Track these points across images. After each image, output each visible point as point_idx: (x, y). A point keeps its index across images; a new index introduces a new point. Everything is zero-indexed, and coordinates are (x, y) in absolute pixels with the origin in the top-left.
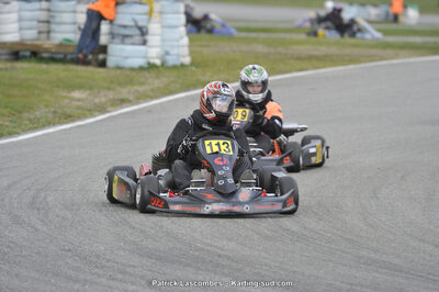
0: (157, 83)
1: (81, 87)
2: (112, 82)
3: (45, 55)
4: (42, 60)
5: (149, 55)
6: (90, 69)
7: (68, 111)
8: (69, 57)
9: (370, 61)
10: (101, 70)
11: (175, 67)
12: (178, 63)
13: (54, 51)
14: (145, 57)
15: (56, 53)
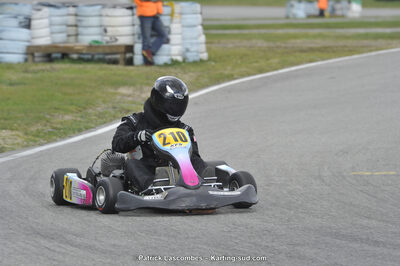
5: (172, 52)
8: (96, 57)
11: (195, 63)
12: (197, 59)
13: (84, 52)
14: (168, 55)
15: (86, 54)
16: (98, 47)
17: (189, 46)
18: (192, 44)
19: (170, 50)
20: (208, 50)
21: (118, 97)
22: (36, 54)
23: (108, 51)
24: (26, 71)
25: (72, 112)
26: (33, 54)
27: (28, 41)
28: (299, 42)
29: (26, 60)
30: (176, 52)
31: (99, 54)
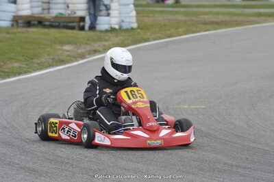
0: (117, 40)
1: (69, 43)
2: (88, 40)
3: (47, 23)
4: (45, 26)
5: (111, 23)
6: (75, 31)
7: (62, 58)
8: (62, 24)
9: (250, 24)
10: (82, 32)
11: (127, 30)
12: (129, 27)
13: (52, 20)
14: (109, 24)
15: (53, 22)
16: (61, 18)
17: (123, 19)
18: (126, 17)
19: (110, 21)
20: (138, 21)
21: (60, 52)
22: (20, 21)
23: (67, 20)
25: (22, 61)
26: (17, 22)
27: (15, 12)
28: (207, 18)
29: (12, 25)
30: (115, 22)
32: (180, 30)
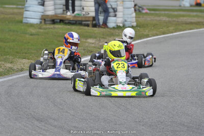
3: (67, 21)
5: (117, 22)
13: (71, 19)
14: (115, 23)
15: (72, 20)
17: (126, 19)
18: (128, 17)
19: (116, 20)
20: (137, 21)
23: (84, 19)
24: (40, 28)
26: (45, 20)
27: (43, 13)
29: (41, 22)
30: (120, 21)
31: (79, 21)
32: (170, 28)
